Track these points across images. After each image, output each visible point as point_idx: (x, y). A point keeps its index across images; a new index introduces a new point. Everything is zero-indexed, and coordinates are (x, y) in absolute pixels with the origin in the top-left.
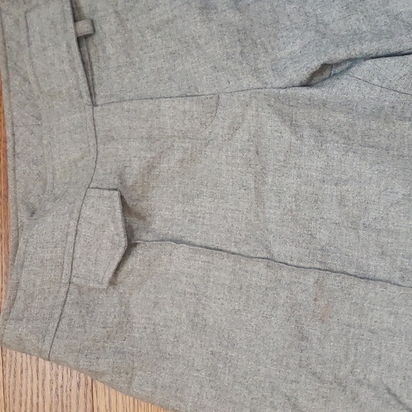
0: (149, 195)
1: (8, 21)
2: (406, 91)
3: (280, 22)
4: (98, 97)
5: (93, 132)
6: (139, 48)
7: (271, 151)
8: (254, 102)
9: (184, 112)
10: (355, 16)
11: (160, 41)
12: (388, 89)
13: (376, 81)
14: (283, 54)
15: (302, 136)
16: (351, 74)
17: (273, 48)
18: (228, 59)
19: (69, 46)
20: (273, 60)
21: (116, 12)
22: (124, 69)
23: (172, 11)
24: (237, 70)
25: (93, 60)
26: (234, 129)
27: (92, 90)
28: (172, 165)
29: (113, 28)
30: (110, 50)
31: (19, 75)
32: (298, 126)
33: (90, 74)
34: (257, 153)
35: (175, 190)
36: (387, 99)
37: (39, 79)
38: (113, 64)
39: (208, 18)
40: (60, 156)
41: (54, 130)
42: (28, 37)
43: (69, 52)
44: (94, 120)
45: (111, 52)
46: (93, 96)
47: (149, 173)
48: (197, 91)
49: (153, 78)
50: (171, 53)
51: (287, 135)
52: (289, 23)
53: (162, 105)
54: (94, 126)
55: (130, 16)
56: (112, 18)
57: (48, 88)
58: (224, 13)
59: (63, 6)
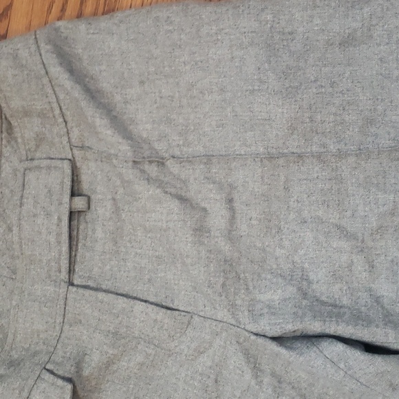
0: (102, 387)
1: (7, 168)
2: (367, 384)
3: (268, 262)
4: (76, 276)
5: (63, 310)
6: (128, 239)
7: (229, 384)
8: (224, 334)
9: (156, 321)
10: (339, 284)
11: (149, 241)
12: (352, 377)
13: (342, 366)
14: (262, 297)
15: (262, 381)
16: (320, 348)
17: (254, 287)
18: (209, 286)
19: (60, 219)
20: (252, 300)
21: (114, 199)
22: (108, 256)
23: (167, 222)
24: (215, 300)
25: (81, 237)
26: (200, 352)
27: (72, 266)
28: (132, 365)
29: (108, 214)
30: (99, 234)
31: (6, 223)
32: (261, 371)
33: (74, 249)
34: (216, 381)
35: (128, 390)
36: (348, 385)
37: (23, 242)
38: (99, 247)
39: (200, 241)
40: (25, 321)
41: (26, 293)
42: (22, 197)
43: (58, 225)
44: (66, 299)
45: (100, 236)
46: (72, 272)
47: (107, 368)
48: (173, 304)
49: (134, 275)
50: (157, 257)
51: (248, 376)
52: (275, 266)
53: (136, 307)
54: (65, 305)
55: (126, 207)
56: (109, 204)
57: (30, 253)
58: (216, 240)
59: (64, 178)
